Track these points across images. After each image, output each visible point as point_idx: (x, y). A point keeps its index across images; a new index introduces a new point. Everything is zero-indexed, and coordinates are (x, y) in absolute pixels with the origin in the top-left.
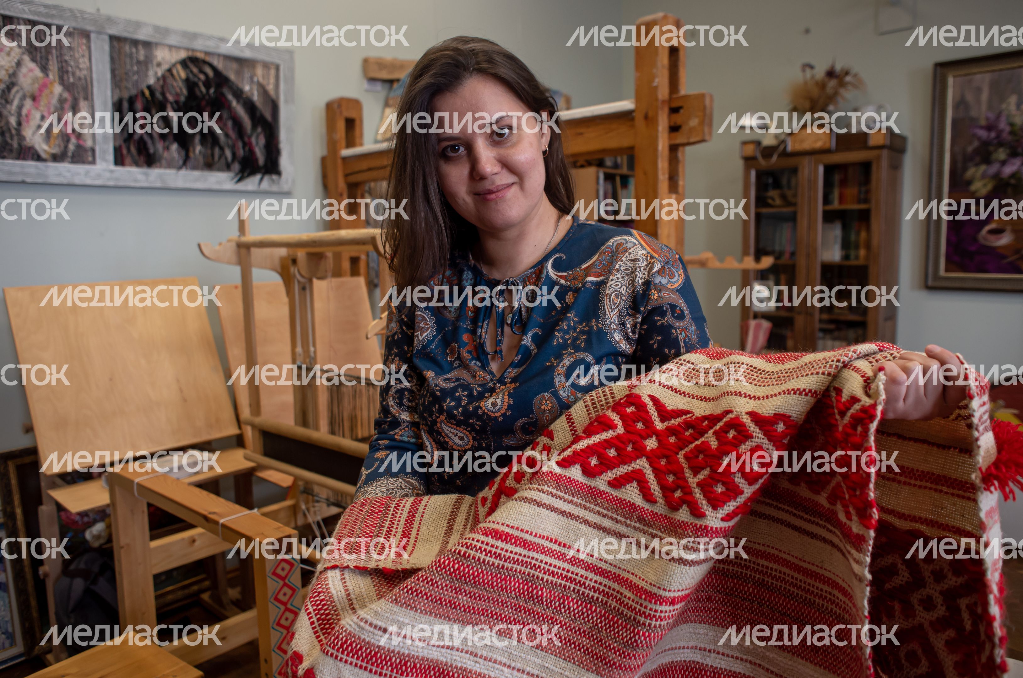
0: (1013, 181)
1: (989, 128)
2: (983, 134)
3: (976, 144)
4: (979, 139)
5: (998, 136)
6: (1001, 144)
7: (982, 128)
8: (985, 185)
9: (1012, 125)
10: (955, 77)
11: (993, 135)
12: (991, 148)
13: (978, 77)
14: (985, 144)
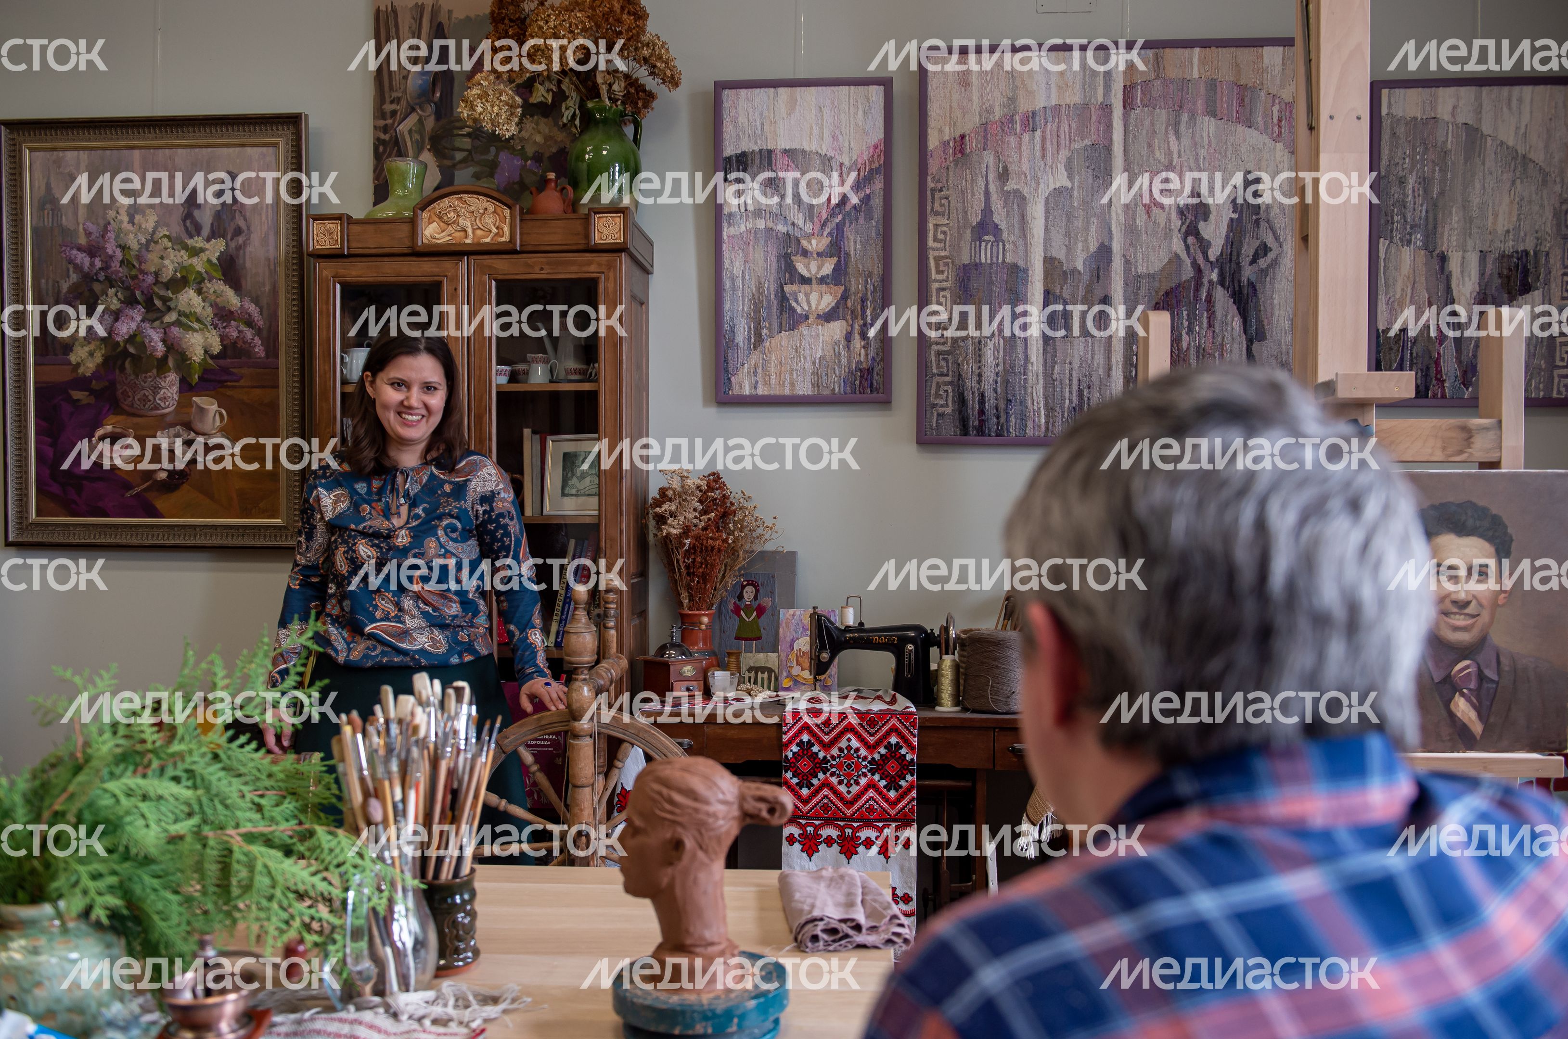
0: (132, 350)
1: (92, 251)
2: (82, 259)
3: (74, 277)
4: (78, 268)
5: (106, 267)
6: (111, 282)
7: (80, 249)
8: (91, 354)
9: (124, 248)
10: (31, 150)
11: (98, 263)
12: (97, 287)
13: (70, 155)
14: (88, 278)
